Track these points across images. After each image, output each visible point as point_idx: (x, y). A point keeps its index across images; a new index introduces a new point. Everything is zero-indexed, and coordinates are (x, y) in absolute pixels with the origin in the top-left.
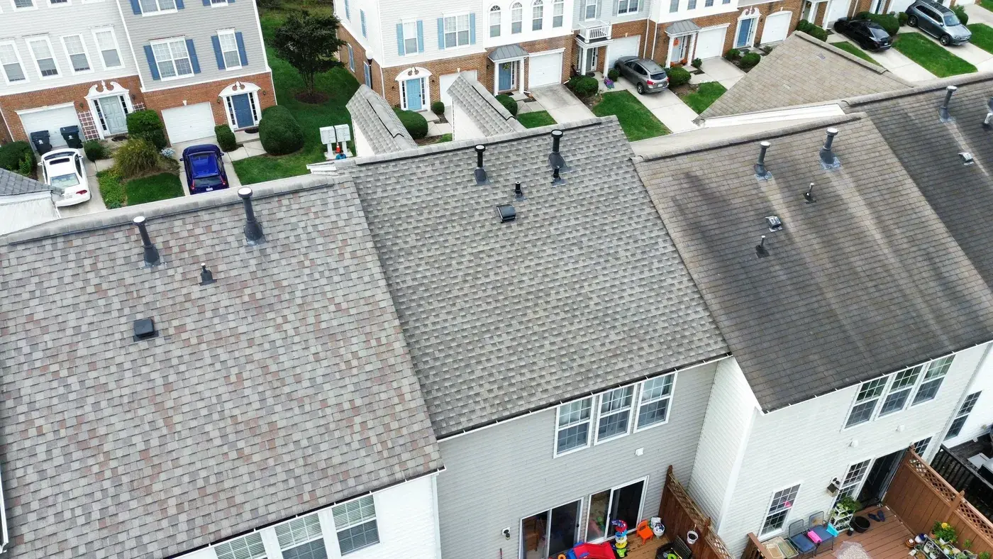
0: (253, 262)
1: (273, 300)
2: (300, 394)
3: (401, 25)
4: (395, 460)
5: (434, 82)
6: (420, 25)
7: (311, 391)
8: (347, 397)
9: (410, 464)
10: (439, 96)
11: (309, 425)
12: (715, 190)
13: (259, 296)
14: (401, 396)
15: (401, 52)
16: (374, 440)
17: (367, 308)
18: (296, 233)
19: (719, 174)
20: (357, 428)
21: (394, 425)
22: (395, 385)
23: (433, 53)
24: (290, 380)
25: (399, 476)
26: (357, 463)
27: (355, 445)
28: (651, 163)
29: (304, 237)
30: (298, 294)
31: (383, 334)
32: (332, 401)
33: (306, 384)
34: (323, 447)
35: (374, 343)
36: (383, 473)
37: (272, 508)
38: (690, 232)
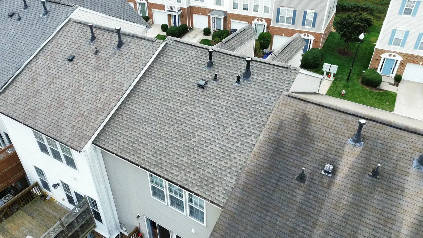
0: (110, 54)
1: (102, 68)
2: (77, 100)
3: (396, 30)
4: (73, 138)
5: (403, 64)
6: (407, 33)
7: (80, 101)
8: (85, 110)
9: (75, 143)
10: (403, 73)
11: (70, 110)
12: (312, 131)
13: (100, 65)
14: (96, 120)
15: (390, 43)
16: (76, 128)
17: (119, 87)
18: (128, 51)
19: (325, 125)
20: (77, 121)
21: (84, 128)
22: (98, 116)
23: (409, 49)
24: (80, 94)
25: (69, 144)
26: (65, 131)
27: (71, 125)
28: (290, 98)
29: (129, 54)
30: (109, 71)
31: (114, 98)
32: (80, 108)
33: (82, 98)
34: (65, 119)
35: (108, 99)
36: (67, 139)
37: (39, 126)
38: (271, 141)
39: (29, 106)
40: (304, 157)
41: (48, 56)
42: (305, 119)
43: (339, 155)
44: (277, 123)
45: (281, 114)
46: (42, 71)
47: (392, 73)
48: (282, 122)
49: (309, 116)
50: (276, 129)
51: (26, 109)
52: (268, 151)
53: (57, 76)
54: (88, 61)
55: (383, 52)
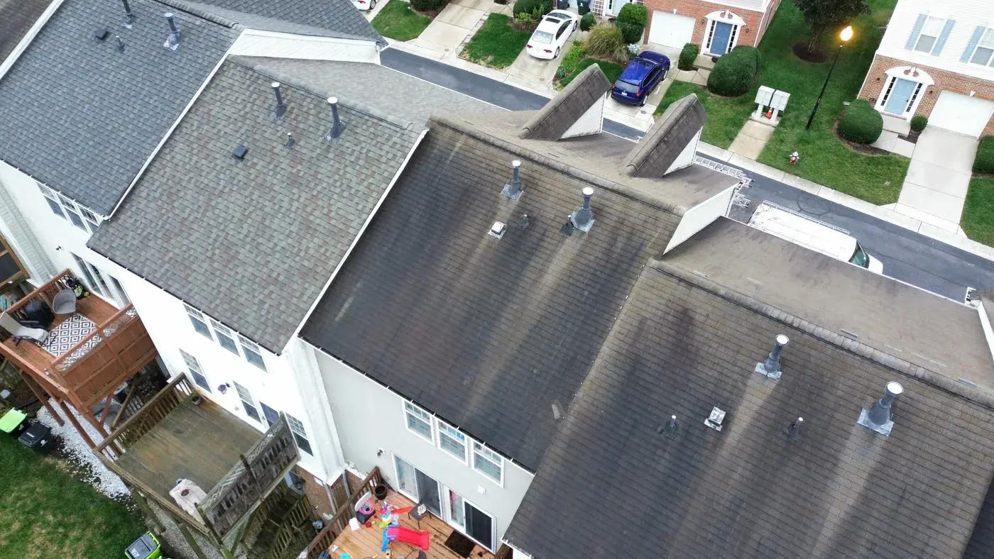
0: (318, 151)
1: (304, 182)
2: (262, 248)
3: (926, 16)
4: (263, 327)
5: (932, 93)
6: (950, 25)
7: (269, 251)
8: (279, 270)
9: (267, 337)
10: (930, 111)
11: (250, 269)
12: (695, 344)
13: (301, 174)
14: (302, 294)
15: (909, 46)
16: (266, 306)
17: (341, 226)
18: (355, 148)
19: (720, 333)
20: (266, 292)
21: (282, 308)
22: (306, 286)
23: (950, 61)
24: (267, 236)
25: (256, 337)
26: (247, 311)
27: (256, 301)
28: (661, 275)
29: (356, 154)
30: (319, 188)
31: (332, 249)
32: (271, 266)
33: (271, 245)
34: (244, 287)
35: (322, 250)
36: (252, 329)
37: (197, 297)
38: (622, 358)
39: (171, 255)
40: (677, 392)
41: (192, 143)
42: (684, 319)
43: (739, 392)
44: (635, 323)
45: (644, 306)
46: (187, 178)
47: (908, 110)
48: (642, 322)
49: (692, 314)
50: (632, 335)
51: (166, 259)
52: (615, 376)
53: (217, 192)
54: (275, 162)
55: (892, 63)
